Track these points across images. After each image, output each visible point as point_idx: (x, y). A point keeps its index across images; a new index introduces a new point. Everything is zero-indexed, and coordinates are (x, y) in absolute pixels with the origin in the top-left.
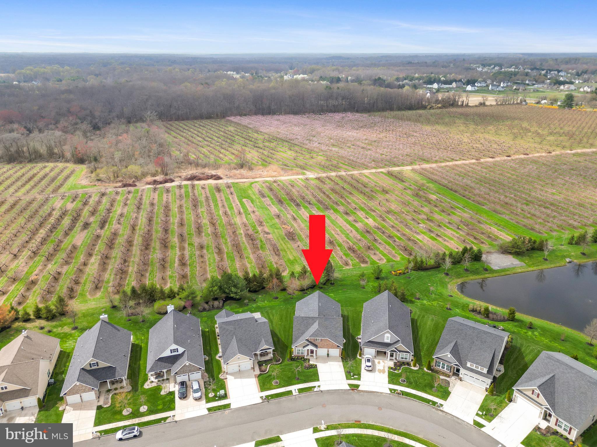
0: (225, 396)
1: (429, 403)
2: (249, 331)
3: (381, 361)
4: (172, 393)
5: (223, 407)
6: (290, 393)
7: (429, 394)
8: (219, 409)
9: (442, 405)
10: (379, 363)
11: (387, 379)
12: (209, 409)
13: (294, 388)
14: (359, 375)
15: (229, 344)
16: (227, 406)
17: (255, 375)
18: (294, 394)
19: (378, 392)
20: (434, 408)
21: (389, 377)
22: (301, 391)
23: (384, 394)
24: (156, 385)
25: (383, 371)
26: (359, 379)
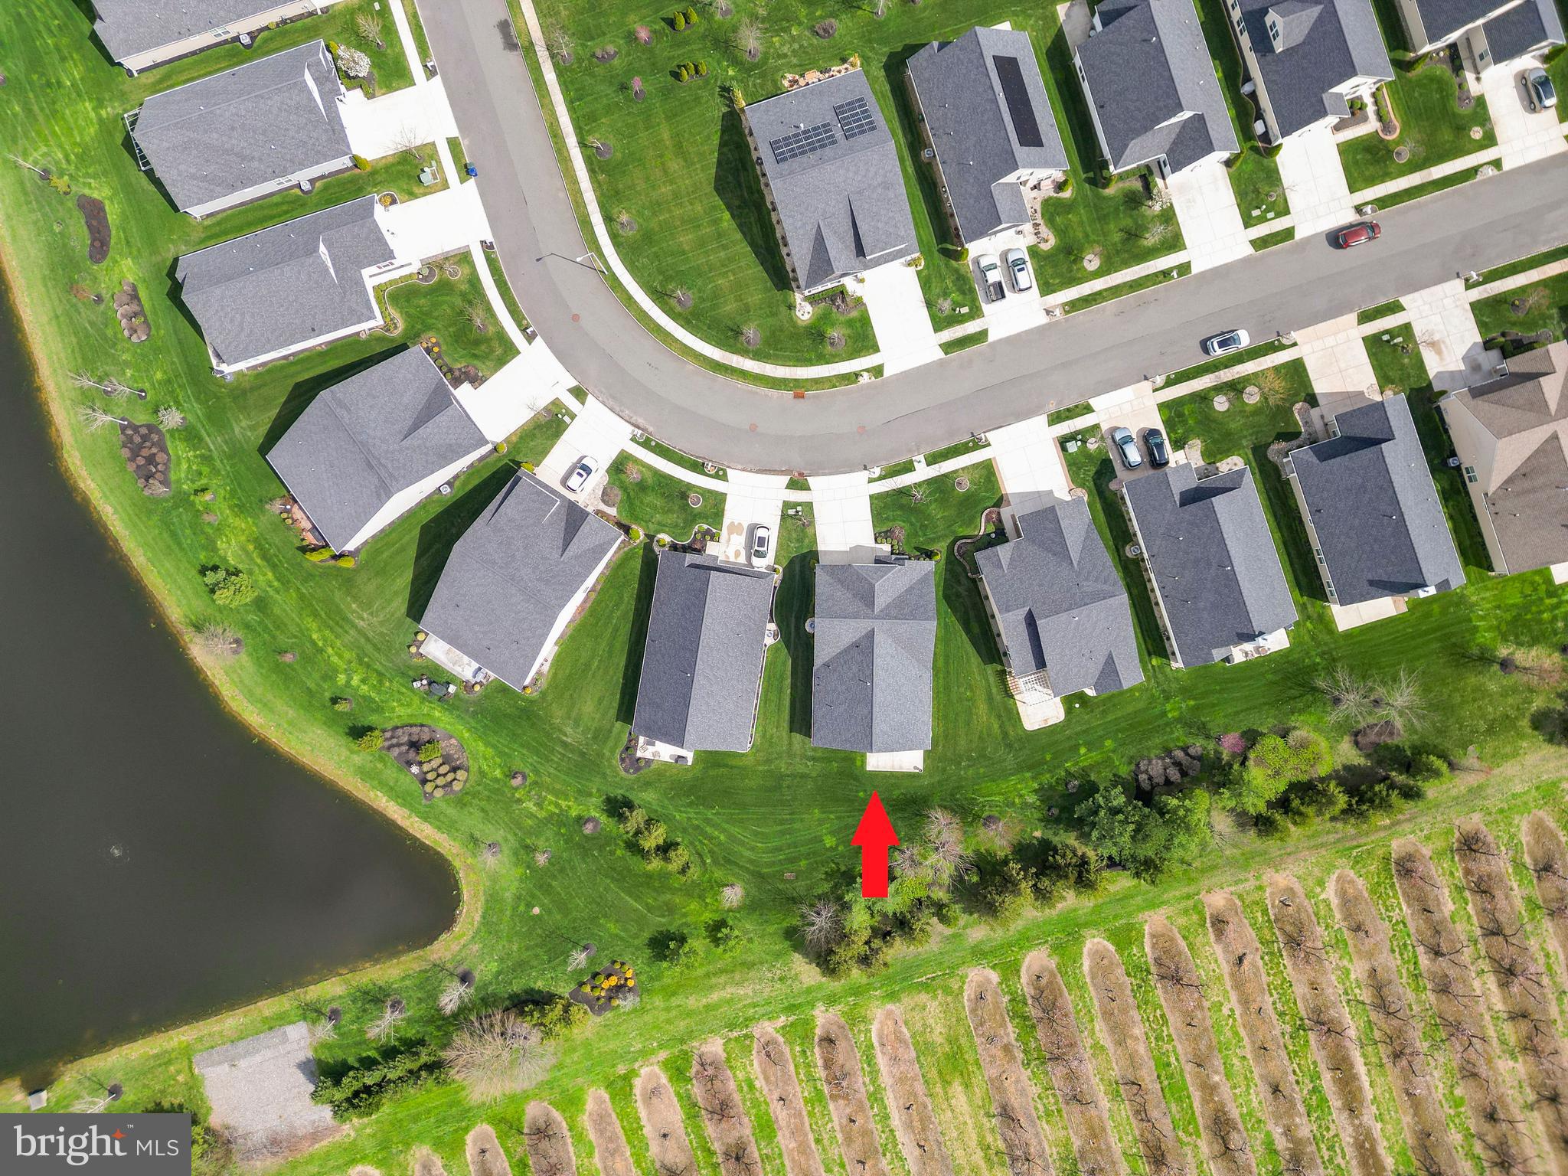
0: (1063, 442)
1: (657, 443)
2: (1042, 585)
3: (732, 559)
4: (1179, 444)
5: (1063, 416)
6: (932, 460)
7: (649, 467)
8: (1068, 410)
9: (633, 439)
10: (737, 553)
11: (728, 506)
12: (1088, 409)
13: (923, 472)
14: (784, 517)
15: (1083, 548)
16: (1056, 419)
17: (1009, 504)
18: (921, 458)
19: (751, 471)
20: (650, 434)
21: (723, 510)
22: (908, 467)
23: (740, 467)
24: (1218, 464)
25: (734, 528)
26: (787, 505)
